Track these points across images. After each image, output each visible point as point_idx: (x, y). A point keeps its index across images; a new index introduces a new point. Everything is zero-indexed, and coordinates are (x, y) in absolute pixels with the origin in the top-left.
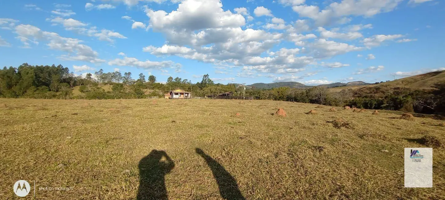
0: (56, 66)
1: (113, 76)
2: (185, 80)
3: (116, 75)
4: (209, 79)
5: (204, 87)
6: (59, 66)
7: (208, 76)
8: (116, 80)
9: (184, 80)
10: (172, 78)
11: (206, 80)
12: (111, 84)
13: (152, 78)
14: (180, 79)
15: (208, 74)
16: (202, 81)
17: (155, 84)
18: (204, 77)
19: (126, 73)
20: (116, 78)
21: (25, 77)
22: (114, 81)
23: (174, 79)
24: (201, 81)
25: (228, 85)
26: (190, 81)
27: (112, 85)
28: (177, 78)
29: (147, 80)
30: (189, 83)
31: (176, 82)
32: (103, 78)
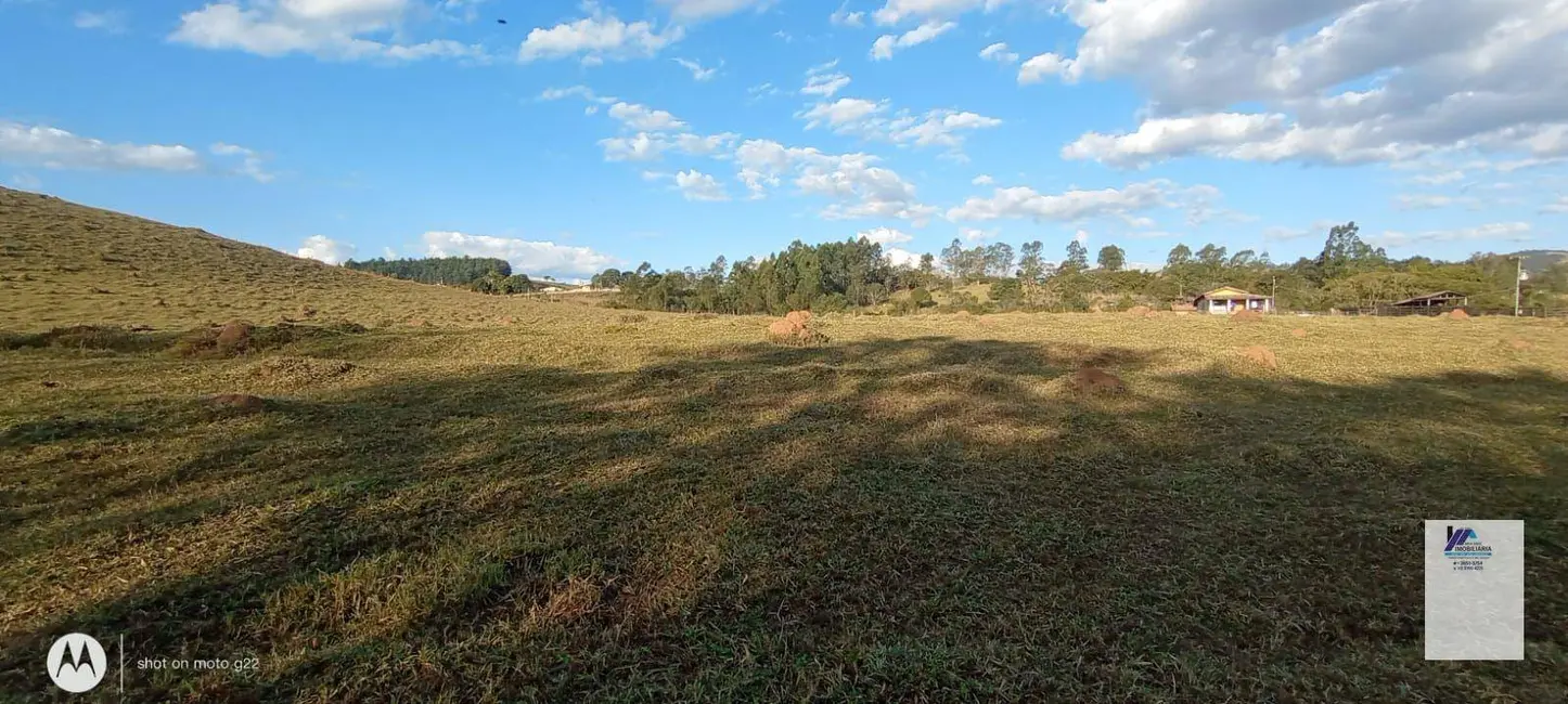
0: (856, 240)
1: (988, 257)
2: (1242, 253)
3: (999, 253)
4: (1361, 243)
5: (1333, 276)
6: (861, 242)
7: (1357, 229)
8: (998, 267)
9: (1238, 254)
10: (1187, 248)
11: (1341, 246)
12: (984, 281)
13: (1111, 256)
14: (1222, 250)
15: (1351, 225)
16: (1323, 254)
17: (1122, 273)
18: (1331, 236)
19: (1026, 246)
20: (998, 263)
21: (805, 273)
22: (992, 271)
23: (1197, 254)
24: (1318, 254)
25: (1470, 262)
26: (1265, 255)
27: (987, 283)
28: (1209, 248)
29: (1093, 263)
30: (1258, 265)
31: (1205, 265)
32: (962, 266)
